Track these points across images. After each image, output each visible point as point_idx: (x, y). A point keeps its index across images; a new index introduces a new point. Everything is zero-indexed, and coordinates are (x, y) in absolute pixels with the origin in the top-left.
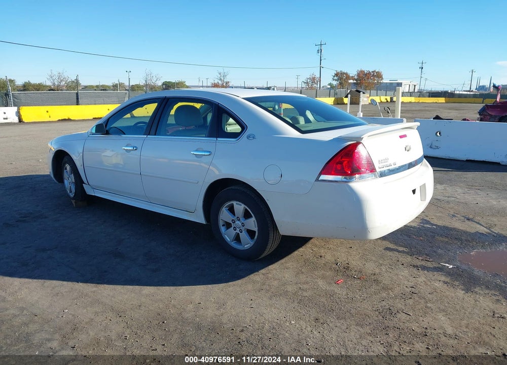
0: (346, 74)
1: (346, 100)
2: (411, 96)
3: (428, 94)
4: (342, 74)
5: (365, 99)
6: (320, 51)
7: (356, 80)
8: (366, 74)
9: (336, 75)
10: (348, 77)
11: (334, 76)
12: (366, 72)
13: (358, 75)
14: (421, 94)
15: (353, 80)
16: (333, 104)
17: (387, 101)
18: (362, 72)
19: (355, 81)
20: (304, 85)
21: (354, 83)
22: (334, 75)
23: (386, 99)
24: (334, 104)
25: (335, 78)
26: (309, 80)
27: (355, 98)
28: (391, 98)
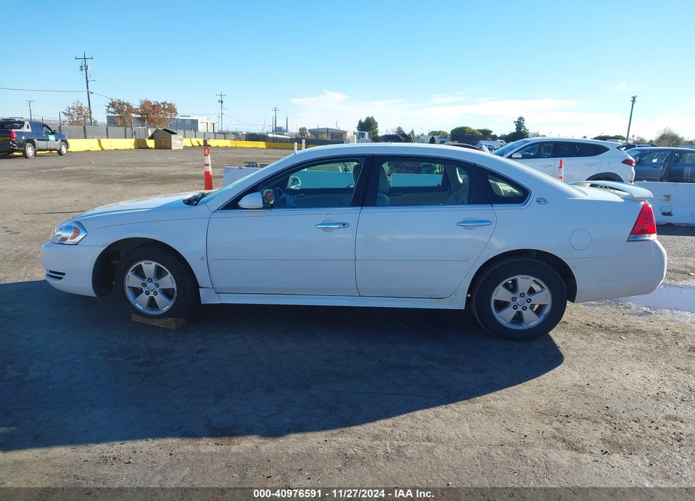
0: (128, 105)
1: (151, 143)
2: (225, 138)
3: (244, 137)
4: (121, 104)
5: (178, 142)
6: (85, 68)
7: (141, 114)
8: (154, 107)
9: (113, 105)
10: (130, 109)
11: (109, 107)
12: (153, 103)
13: (143, 106)
14: (237, 136)
15: (137, 113)
16: (133, 147)
17: (200, 145)
18: (148, 103)
19: (139, 116)
20: (64, 118)
21: (138, 118)
22: (108, 105)
23: (198, 142)
24: (135, 148)
25: (111, 109)
26: (71, 111)
27: (164, 140)
28: (204, 141)
